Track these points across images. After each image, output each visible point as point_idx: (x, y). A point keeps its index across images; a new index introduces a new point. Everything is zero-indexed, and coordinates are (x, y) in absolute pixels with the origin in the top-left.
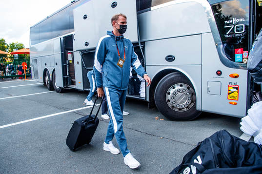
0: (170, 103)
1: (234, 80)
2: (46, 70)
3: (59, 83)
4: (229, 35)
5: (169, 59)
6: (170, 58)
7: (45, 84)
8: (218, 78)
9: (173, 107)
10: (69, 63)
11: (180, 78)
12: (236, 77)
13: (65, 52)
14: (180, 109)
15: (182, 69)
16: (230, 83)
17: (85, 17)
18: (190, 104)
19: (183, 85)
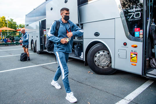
0: (97, 62)
1: (134, 49)
2: (32, 40)
3: (38, 49)
4: (131, 19)
5: (96, 35)
6: (97, 34)
7: (32, 49)
8: (125, 48)
9: (98, 65)
10: (44, 36)
11: (103, 47)
12: (135, 47)
13: (42, 30)
14: (103, 67)
15: (104, 41)
16: (132, 51)
17: (52, 9)
18: (109, 64)
19: (105, 51)
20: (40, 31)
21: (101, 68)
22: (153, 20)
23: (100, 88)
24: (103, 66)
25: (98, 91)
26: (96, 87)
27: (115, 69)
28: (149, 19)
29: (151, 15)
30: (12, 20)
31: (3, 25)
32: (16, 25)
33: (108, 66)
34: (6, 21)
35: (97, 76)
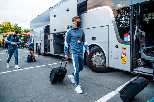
0: (94, 62)
1: (124, 51)
2: (37, 44)
3: (43, 51)
4: (121, 26)
5: (93, 39)
6: (94, 39)
7: (36, 51)
8: (116, 50)
9: (95, 64)
10: (48, 40)
11: (99, 49)
12: (125, 49)
13: (46, 34)
14: (99, 66)
15: (100, 44)
16: (122, 52)
17: (55, 16)
18: (104, 63)
19: (101, 53)
20: (44, 35)
21: (98, 66)
22: (140, 27)
23: (96, 83)
24: (99, 65)
25: (95, 85)
26: (93, 82)
27: (109, 68)
28: (137, 26)
29: (138, 23)
30: (17, 25)
31: (9, 30)
32: (21, 29)
33: (103, 65)
34: (11, 26)
35: (94, 73)
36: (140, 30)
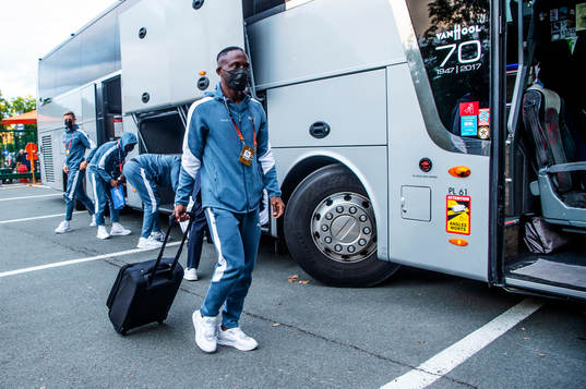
0: (320, 240)
1: (459, 183)
4: (445, 67)
5: (317, 131)
6: (319, 130)
8: (425, 179)
9: (327, 250)
11: (343, 178)
12: (464, 175)
13: (106, 118)
14: (345, 257)
15: (347, 157)
16: (451, 190)
17: (142, 34)
18: (370, 245)
19: (354, 196)
20: (99, 123)
21: (339, 259)
22: (537, 69)
23: (332, 333)
24: (344, 252)
26: (316, 331)
27: (390, 265)
28: (520, 67)
29: (526, 51)
32: (0, 100)
33: (363, 253)
35: (322, 290)
36: (536, 87)
